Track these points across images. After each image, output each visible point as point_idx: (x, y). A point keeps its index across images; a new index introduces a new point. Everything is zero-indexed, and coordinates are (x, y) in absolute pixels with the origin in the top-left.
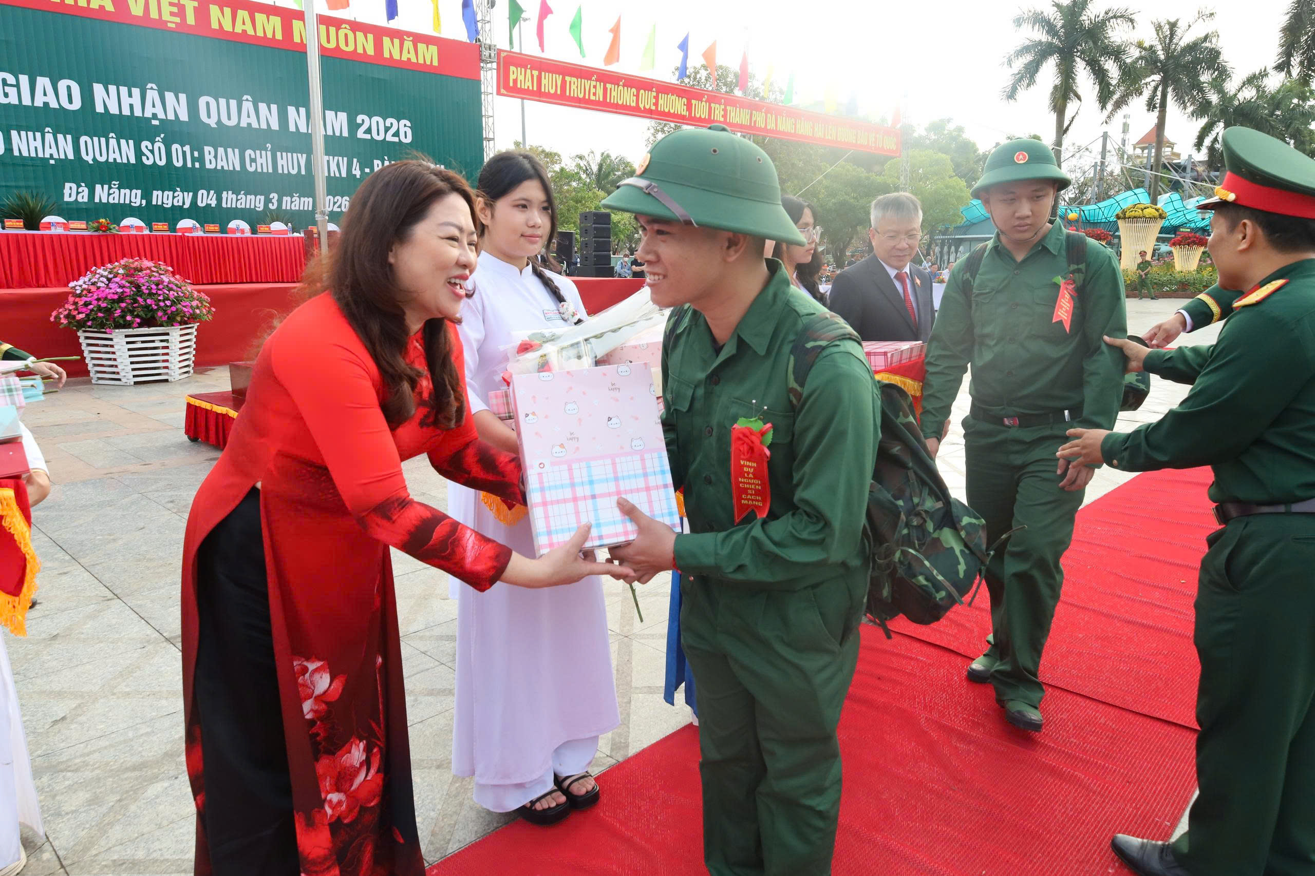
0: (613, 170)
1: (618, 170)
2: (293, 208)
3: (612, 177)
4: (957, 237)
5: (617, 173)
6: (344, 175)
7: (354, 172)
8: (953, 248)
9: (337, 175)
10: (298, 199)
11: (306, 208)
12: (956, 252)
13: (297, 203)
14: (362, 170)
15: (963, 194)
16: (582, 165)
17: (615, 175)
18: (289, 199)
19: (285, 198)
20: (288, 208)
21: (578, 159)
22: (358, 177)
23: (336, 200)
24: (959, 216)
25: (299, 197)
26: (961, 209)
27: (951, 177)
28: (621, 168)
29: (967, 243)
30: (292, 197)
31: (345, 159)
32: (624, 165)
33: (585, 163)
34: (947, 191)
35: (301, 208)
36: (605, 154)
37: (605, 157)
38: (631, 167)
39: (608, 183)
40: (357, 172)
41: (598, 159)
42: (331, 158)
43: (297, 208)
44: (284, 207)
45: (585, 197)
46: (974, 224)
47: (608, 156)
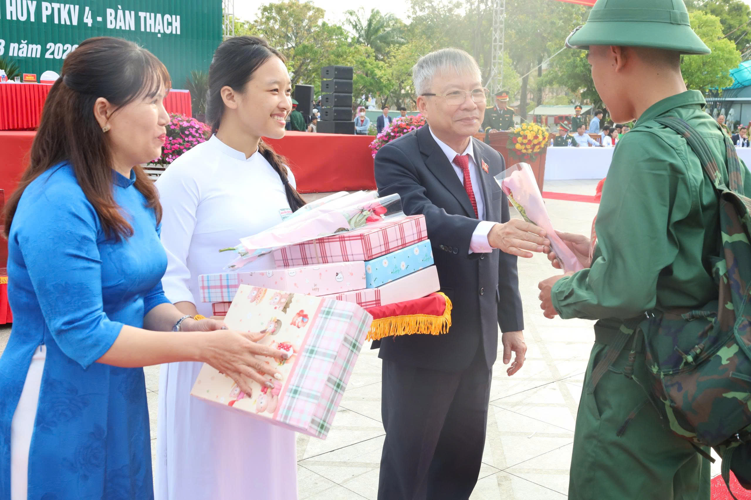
0: (382, 26)
1: (388, 26)
2: (21, 55)
3: (381, 33)
4: (727, 99)
5: (386, 29)
6: (75, 23)
7: (85, 20)
8: (723, 111)
9: (68, 23)
10: (26, 46)
11: (34, 56)
12: (727, 114)
13: (25, 50)
14: (94, 18)
15: (732, 57)
16: (352, 21)
17: (385, 31)
18: (16, 45)
19: (12, 45)
20: (16, 55)
21: (348, 15)
22: (90, 25)
23: (65, 48)
24: (727, 78)
25: (27, 44)
26: (731, 71)
27: (719, 38)
28: (391, 24)
29: (738, 107)
30: (20, 43)
31: (77, 7)
32: (393, 22)
33: (356, 19)
34: (715, 53)
35: (29, 55)
36: (375, 11)
37: (375, 14)
38: (401, 23)
39: (377, 38)
40: (88, 20)
41: (368, 15)
42: (62, 5)
43: (25, 55)
44: (11, 54)
45: (346, 52)
46: (745, 87)
47: (378, 12)
